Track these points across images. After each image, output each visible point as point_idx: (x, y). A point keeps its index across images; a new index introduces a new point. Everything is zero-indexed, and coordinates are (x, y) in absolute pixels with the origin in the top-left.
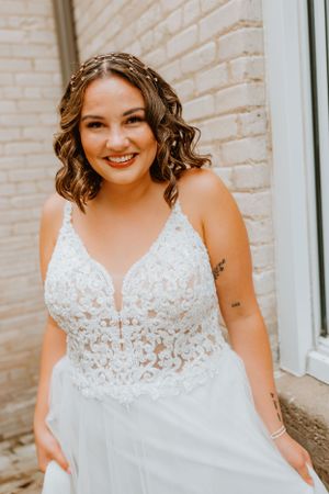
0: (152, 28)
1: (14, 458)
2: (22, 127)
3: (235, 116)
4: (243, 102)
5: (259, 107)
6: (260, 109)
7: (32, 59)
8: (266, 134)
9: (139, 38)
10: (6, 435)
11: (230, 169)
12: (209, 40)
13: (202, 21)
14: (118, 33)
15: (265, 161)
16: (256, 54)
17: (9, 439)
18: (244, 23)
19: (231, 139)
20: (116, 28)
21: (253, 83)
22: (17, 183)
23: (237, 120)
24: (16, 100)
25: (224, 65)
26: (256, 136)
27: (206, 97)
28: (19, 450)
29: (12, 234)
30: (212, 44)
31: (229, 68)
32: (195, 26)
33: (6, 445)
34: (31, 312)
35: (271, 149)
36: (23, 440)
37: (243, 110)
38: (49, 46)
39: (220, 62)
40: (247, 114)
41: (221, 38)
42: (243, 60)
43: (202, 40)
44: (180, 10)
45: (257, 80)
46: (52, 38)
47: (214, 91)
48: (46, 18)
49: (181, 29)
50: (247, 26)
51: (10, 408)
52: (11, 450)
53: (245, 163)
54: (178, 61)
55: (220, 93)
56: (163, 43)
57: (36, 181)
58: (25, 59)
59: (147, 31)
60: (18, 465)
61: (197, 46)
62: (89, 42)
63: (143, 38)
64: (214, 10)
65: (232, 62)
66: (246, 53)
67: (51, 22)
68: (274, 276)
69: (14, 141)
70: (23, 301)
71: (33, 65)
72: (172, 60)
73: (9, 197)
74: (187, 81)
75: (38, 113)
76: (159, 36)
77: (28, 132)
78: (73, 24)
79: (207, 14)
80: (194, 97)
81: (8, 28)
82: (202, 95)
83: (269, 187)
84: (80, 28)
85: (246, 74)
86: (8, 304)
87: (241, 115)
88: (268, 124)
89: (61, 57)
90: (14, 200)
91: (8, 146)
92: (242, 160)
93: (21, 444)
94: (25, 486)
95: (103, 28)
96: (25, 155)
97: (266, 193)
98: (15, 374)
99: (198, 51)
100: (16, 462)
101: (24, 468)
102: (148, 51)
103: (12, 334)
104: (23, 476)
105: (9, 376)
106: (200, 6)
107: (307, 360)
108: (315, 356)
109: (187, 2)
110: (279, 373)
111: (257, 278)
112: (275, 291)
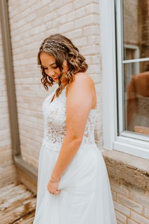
3: (89, 57)
5: (98, 54)
8: (100, 63)
12: (79, 28)
13: (76, 21)
15: (99, 73)
16: (97, 35)
21: (97, 46)
25: (85, 38)
26: (97, 64)
30: (80, 30)
31: (87, 39)
32: (73, 23)
35: (101, 69)
37: (93, 55)
41: (84, 28)
42: (93, 36)
44: (66, 15)
45: (98, 44)
53: (93, 74)
55: (83, 48)
61: (73, 30)
64: (82, 17)
65: (89, 37)
66: (94, 34)
79: (79, 18)
83: (101, 82)
85: (95, 42)
87: (92, 56)
88: (101, 60)
92: (92, 72)
97: (100, 85)
99: (74, 32)
106: (76, 15)
107: (113, 144)
108: (115, 142)
109: (69, 13)
110: (103, 150)
111: (97, 115)
112: (102, 120)
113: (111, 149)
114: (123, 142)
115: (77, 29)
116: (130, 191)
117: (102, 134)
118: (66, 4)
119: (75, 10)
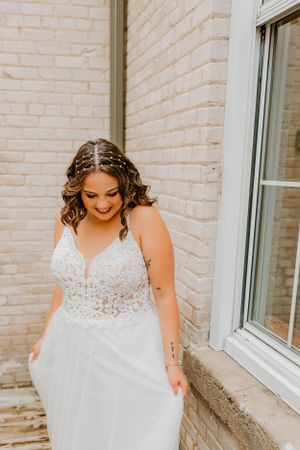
0: (168, 83)
2: (73, 141)
3: (199, 166)
4: (204, 159)
5: (215, 162)
6: (216, 166)
7: (88, 83)
8: (218, 182)
11: (194, 203)
12: (194, 107)
14: (151, 76)
15: (215, 201)
16: (218, 125)
18: (210, 104)
19: (197, 182)
20: (150, 72)
21: (212, 146)
24: (72, 117)
25: (197, 128)
26: (209, 183)
27: (189, 148)
31: (200, 132)
32: (188, 94)
35: (221, 193)
37: (203, 164)
38: (104, 72)
39: (197, 126)
40: (204, 167)
41: (198, 109)
42: (206, 129)
43: (191, 106)
45: (216, 144)
46: (105, 64)
47: (192, 145)
48: (104, 47)
49: (182, 93)
50: (213, 106)
53: (201, 201)
54: (178, 115)
56: (173, 98)
58: (83, 82)
61: (187, 109)
62: (134, 75)
63: (164, 87)
66: (209, 125)
67: (107, 50)
68: (212, 281)
71: (88, 87)
72: (176, 112)
74: (181, 132)
76: (172, 92)
80: (184, 146)
83: (216, 219)
84: (129, 59)
85: (207, 139)
87: (202, 167)
88: (220, 176)
89: (111, 82)
97: (214, 223)
107: (225, 340)
108: (230, 339)
109: (187, 73)
110: (205, 348)
111: (199, 280)
112: (212, 292)
113: (218, 347)
117: (208, 317)
118: (184, 56)
119: (193, 70)
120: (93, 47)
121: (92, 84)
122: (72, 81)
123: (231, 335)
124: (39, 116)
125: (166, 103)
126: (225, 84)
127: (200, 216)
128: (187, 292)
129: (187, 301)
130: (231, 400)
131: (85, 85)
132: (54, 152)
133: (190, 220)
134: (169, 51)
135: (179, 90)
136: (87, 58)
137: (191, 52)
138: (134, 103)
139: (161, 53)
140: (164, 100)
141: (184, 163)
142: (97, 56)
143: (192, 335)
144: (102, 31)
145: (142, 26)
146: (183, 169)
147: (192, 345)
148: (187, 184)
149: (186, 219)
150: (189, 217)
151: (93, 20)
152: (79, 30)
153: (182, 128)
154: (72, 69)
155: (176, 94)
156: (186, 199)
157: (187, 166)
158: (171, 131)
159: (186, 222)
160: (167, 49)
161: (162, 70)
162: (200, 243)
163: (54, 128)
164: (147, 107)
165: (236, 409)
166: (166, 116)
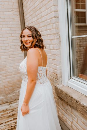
0: (39, 15)
1: (10, 106)
2: (12, 34)
3: (53, 35)
4: (55, 32)
6: (58, 34)
7: (14, 18)
8: (59, 38)
9: (36, 16)
10: (8, 102)
11: (52, 45)
14: (32, 14)
15: (59, 44)
16: (57, 23)
17: (9, 102)
18: (55, 17)
19: (53, 39)
20: (32, 13)
21: (57, 29)
22: (11, 46)
23: (54, 36)
24: (10, 28)
25: (51, 25)
27: (48, 31)
28: (11, 104)
29: (9, 57)
31: (52, 25)
33: (8, 103)
34: (13, 75)
35: (60, 42)
36: (12, 102)
38: (18, 15)
39: (51, 24)
40: (55, 35)
42: (54, 24)
43: (48, 19)
45: (57, 28)
46: (18, 13)
47: (50, 29)
48: (17, 9)
51: (9, 96)
52: (9, 104)
54: (43, 22)
56: (41, 18)
57: (15, 46)
58: (12, 18)
59: (38, 15)
60: (11, 107)
62: (26, 15)
63: (37, 16)
64: (49, 14)
66: (55, 23)
67: (18, 10)
68: (61, 66)
69: (10, 37)
70: (12, 72)
71: (14, 19)
73: (9, 49)
74: (45, 27)
75: (15, 31)
76: (40, 17)
77: (13, 35)
78: (23, 10)
81: (9, 11)
82: (48, 30)
84: (24, 11)
85: (55, 27)
86: (9, 73)
88: (60, 37)
89: (20, 18)
90: (10, 50)
91: (8, 38)
92: (55, 44)
93: (12, 103)
94: (12, 111)
95: (29, 13)
96: (12, 40)
97: (60, 50)
98: (10, 88)
100: (10, 107)
101: (12, 108)
102: (38, 19)
103: (10, 79)
104: (12, 109)
105: (9, 88)
106: (47, 12)
107: (67, 83)
108: (68, 82)
109: (45, 11)
110: (62, 86)
111: (58, 67)
112: (61, 69)
113: (65, 85)
114: (72, 82)
115: (48, 20)
116: (72, 109)
117: (61, 77)
118: (43, 6)
119: (47, 9)
120: (14, 9)
121: (15, 19)
122: (9, 18)
123: (69, 81)
124: (1, 28)
125: (38, 20)
126: (58, 12)
127: (56, 48)
128: (54, 70)
129: (54, 73)
130: (77, 101)
131: (13, 19)
132: (7, 37)
133: (52, 50)
134: (38, 6)
135: (43, 16)
136: (13, 12)
137: (46, 5)
138: (27, 22)
139: (35, 7)
140: (37, 20)
141: (47, 35)
142: (15, 11)
143: (57, 82)
144: (16, 5)
145: (28, 2)
146: (47, 37)
147: (58, 85)
148: (49, 41)
149: (50, 50)
150: (51, 49)
151: (13, 2)
152: (10, 5)
153: (45, 26)
154: (9, 15)
155: (42, 17)
156: (50, 44)
157: (48, 35)
158: (41, 27)
159: (51, 51)
160: (37, 6)
161: (36, 12)
162: (57, 56)
163: (6, 31)
164: (32, 22)
165: (80, 104)
166: (39, 24)
